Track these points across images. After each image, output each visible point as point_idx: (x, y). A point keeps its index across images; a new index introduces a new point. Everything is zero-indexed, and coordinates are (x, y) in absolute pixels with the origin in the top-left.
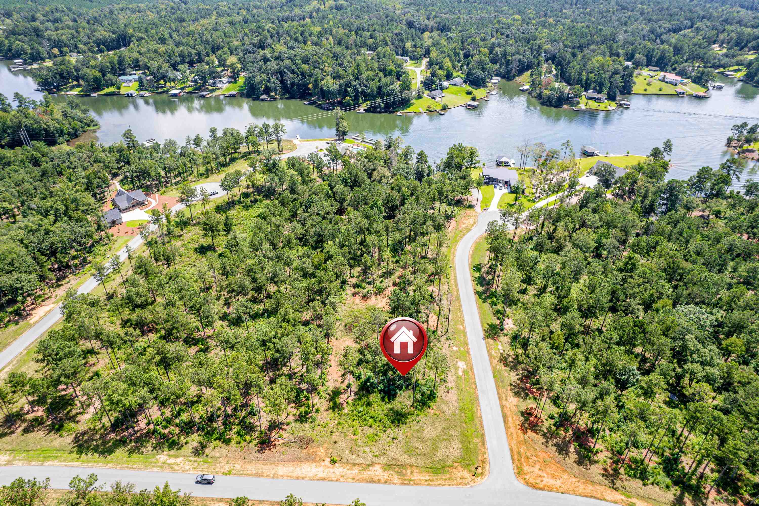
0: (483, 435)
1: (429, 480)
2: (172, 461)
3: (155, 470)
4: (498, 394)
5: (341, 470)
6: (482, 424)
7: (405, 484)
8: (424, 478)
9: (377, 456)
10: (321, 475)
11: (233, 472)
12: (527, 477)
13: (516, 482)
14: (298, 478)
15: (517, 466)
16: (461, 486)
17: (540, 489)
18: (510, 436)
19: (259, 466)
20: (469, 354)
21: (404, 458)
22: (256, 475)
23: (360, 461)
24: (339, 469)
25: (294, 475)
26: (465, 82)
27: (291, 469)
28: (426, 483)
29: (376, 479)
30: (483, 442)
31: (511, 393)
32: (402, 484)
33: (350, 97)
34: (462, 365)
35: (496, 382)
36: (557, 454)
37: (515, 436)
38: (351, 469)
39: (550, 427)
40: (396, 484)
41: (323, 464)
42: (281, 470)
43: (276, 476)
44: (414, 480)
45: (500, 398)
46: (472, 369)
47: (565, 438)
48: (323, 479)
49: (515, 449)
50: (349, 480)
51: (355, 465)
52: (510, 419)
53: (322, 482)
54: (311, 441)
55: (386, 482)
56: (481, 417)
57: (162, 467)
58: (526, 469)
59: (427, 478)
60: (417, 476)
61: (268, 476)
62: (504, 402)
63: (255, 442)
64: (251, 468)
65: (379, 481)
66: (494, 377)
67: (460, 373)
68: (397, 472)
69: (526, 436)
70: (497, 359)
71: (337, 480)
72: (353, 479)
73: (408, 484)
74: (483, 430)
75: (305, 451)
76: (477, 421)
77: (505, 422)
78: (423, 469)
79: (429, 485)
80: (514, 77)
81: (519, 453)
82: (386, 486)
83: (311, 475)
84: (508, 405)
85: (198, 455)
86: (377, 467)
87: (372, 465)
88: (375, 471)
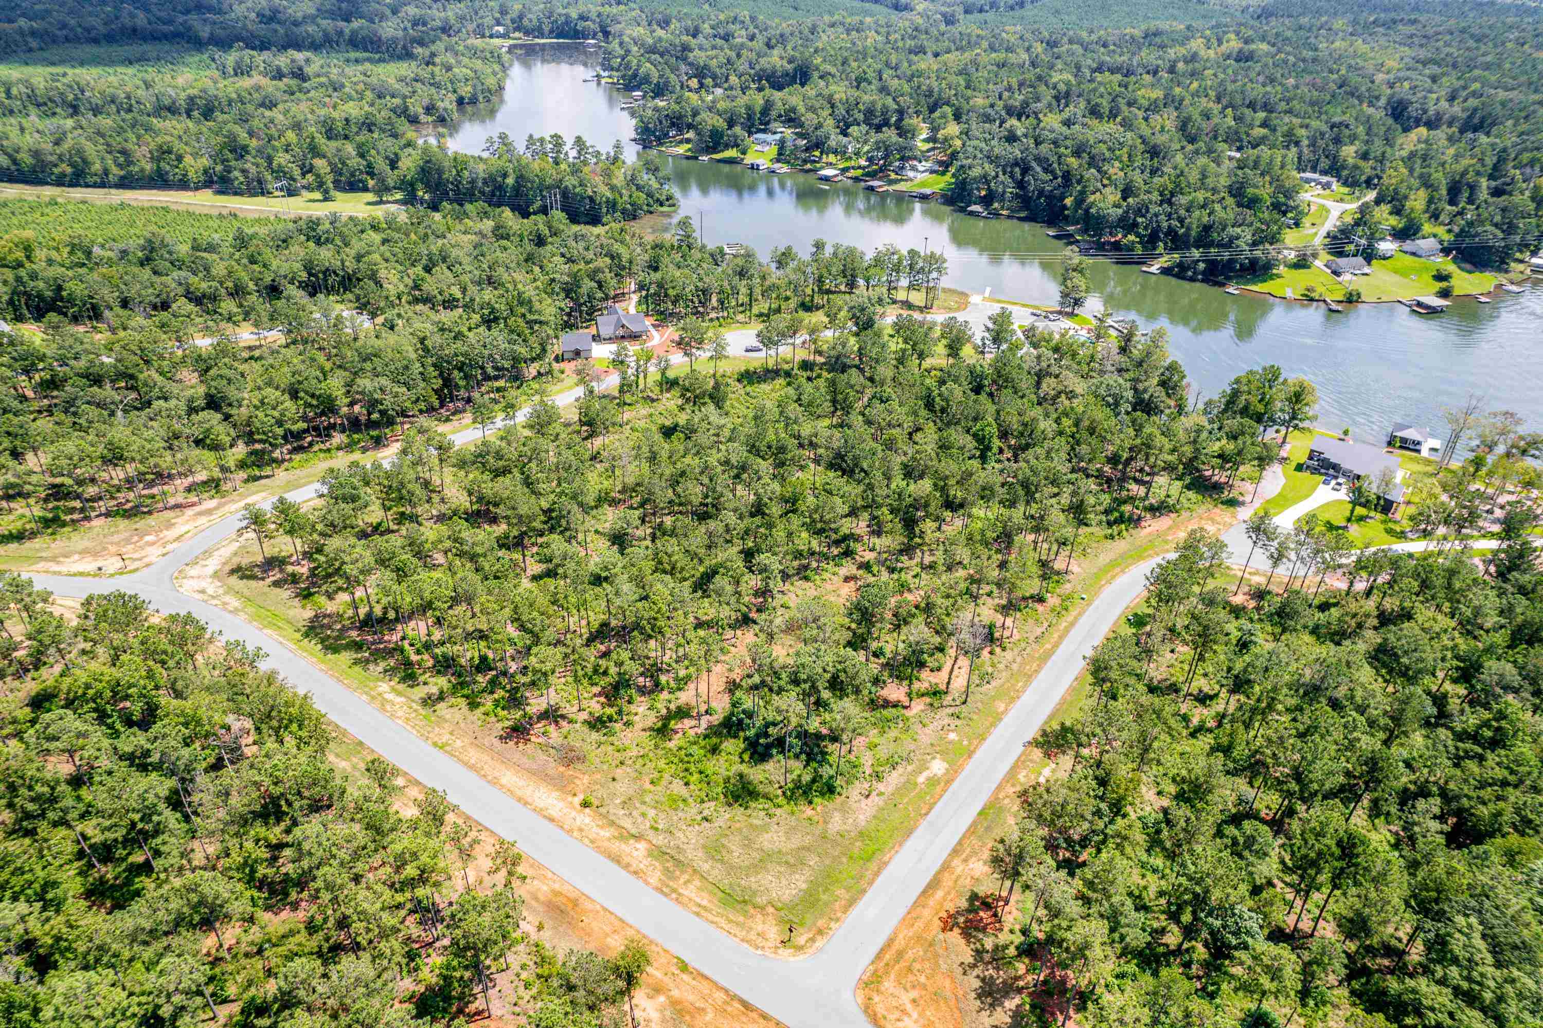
0: (863, 891)
1: (705, 908)
2: (391, 696)
3: (364, 697)
4: (960, 843)
5: (588, 820)
6: (877, 874)
7: (661, 892)
8: (698, 900)
9: (656, 829)
10: (554, 813)
11: (447, 748)
12: (877, 999)
13: (847, 995)
14: (519, 799)
15: (876, 971)
16: (745, 945)
18: (910, 919)
19: (485, 757)
20: (970, 757)
21: (695, 856)
22: (472, 767)
23: (627, 823)
24: (585, 818)
25: (519, 793)
27: (521, 783)
28: (695, 909)
29: (626, 860)
30: (851, 903)
31: (986, 855)
32: (657, 889)
33: (1138, 235)
34: (938, 767)
35: (974, 824)
37: (919, 925)
38: (602, 827)
39: (1006, 947)
40: (647, 883)
41: (569, 799)
42: (509, 778)
43: (494, 782)
44: (679, 894)
45: (955, 852)
46: (949, 782)
47: (1017, 978)
48: (552, 820)
49: (899, 944)
50: (586, 841)
51: (613, 823)
52: (940, 894)
53: (546, 822)
54: (581, 759)
55: (635, 873)
56: (886, 864)
57: (373, 698)
58: (888, 985)
59: (704, 903)
60: (689, 892)
61: (484, 776)
62: (956, 862)
63: (508, 724)
64: (473, 755)
65: (627, 867)
66: (980, 814)
67: (921, 779)
68: (667, 869)
69: (941, 936)
70: (1019, 788)
71: (570, 832)
72: (592, 842)
73: (666, 895)
74: (871, 883)
75: (562, 769)
76: (873, 866)
77: (924, 892)
78: (710, 887)
79: (698, 914)
81: (900, 954)
82: (632, 878)
83: (541, 805)
84: (959, 870)
85: (426, 705)
86: (642, 846)
87: (638, 838)
88: (638, 852)
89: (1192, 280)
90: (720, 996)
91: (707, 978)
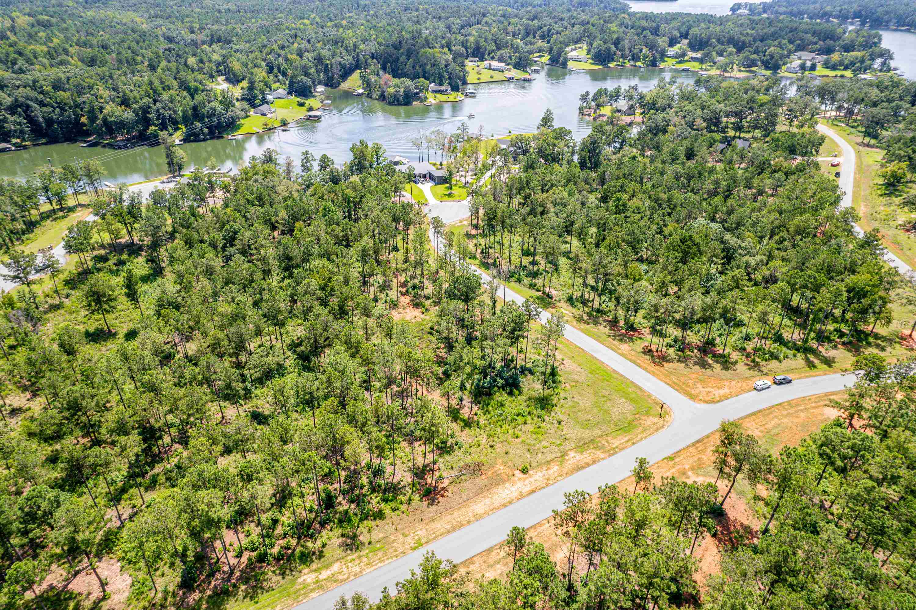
0: (632, 382)
1: (629, 440)
2: (325, 574)
3: (314, 595)
4: (608, 347)
5: (540, 474)
6: (622, 375)
7: (613, 454)
8: (623, 441)
9: (561, 445)
10: (528, 488)
11: (423, 541)
12: (701, 397)
13: (698, 405)
14: (505, 506)
15: (685, 393)
16: (660, 431)
17: (718, 401)
18: (654, 374)
19: (448, 518)
21: (587, 434)
22: (454, 529)
23: (549, 457)
24: (537, 476)
25: (498, 504)
26: (290, 93)
27: (488, 501)
28: (630, 443)
29: (582, 463)
30: (639, 388)
31: (617, 343)
32: (610, 455)
33: (155, 125)
36: (704, 370)
37: (657, 372)
38: (548, 469)
39: (677, 354)
40: (605, 458)
41: (516, 479)
42: (478, 508)
43: (478, 518)
44: (617, 447)
45: (613, 350)
47: (696, 356)
48: (533, 492)
49: (669, 381)
50: (559, 478)
51: (548, 462)
52: (639, 361)
53: (533, 496)
54: (479, 465)
55: (594, 462)
56: (615, 370)
57: (320, 587)
58: (693, 392)
59: (626, 439)
60: (616, 443)
61: (469, 522)
62: (620, 351)
63: (416, 497)
64: (441, 525)
65: (588, 465)
66: (589, 335)
68: (594, 448)
69: (666, 368)
70: (575, 322)
71: (547, 484)
72: (561, 475)
73: (616, 453)
74: (628, 378)
75: (483, 477)
76: (615, 375)
77: (637, 365)
78: (613, 434)
79: (634, 443)
80: (339, 84)
81: (675, 383)
82: (598, 464)
83: (515, 494)
84: (625, 352)
85: (357, 548)
86: (572, 454)
87: (565, 454)
88: (574, 457)
89: (205, 140)
90: (691, 449)
91: (680, 451)
